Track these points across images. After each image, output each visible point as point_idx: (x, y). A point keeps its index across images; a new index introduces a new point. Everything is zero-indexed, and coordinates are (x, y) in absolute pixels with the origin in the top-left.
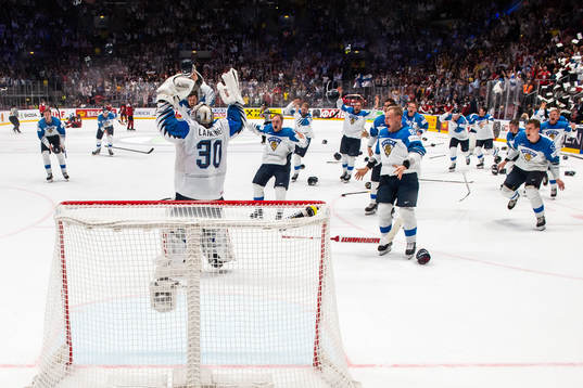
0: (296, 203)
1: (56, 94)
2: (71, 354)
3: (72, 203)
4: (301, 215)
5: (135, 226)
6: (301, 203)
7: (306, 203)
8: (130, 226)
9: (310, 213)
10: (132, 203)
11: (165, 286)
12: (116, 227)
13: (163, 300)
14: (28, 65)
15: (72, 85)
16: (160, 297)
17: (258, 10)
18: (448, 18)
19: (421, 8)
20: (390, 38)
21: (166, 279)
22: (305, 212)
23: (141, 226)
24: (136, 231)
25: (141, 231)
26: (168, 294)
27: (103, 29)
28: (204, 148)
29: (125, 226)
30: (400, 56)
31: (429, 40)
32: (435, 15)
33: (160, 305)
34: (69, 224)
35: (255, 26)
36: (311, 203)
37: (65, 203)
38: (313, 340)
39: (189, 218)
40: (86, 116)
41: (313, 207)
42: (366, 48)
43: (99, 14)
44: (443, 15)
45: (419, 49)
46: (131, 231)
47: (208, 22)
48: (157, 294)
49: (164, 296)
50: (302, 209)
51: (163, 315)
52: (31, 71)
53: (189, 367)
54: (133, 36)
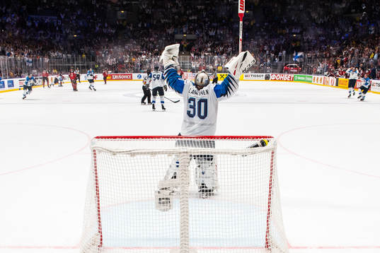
0: (253, 137)
1: (91, 63)
2: (101, 240)
3: (102, 137)
4: (257, 146)
5: (145, 153)
6: (257, 137)
7: (260, 137)
8: (141, 153)
9: (263, 144)
10: (143, 137)
11: (165, 194)
12: (132, 154)
13: (163, 203)
14: (72, 44)
15: (102, 58)
16: (162, 201)
17: (228, 8)
18: (356, 12)
19: (336, 5)
20: (317, 25)
21: (166, 189)
22: (259, 144)
23: (148, 153)
24: (145, 156)
25: (149, 156)
26: (167, 199)
27: (123, 20)
28: (192, 103)
29: (138, 153)
30: (324, 38)
32: (347, 11)
34: (100, 151)
35: (226, 18)
36: (264, 137)
37: (97, 137)
38: (265, 230)
39: (181, 147)
40: (112, 79)
41: (265, 140)
42: (301, 33)
43: (121, 10)
44: (354, 10)
45: (337, 34)
46: (142, 156)
47: (195, 15)
48: (160, 199)
49: (164, 201)
50: (258, 142)
52: (75, 48)
53: (181, 248)
54: (143, 25)
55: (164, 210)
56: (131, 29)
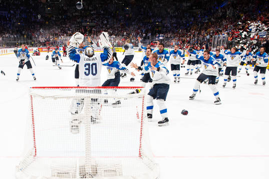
0: (131, 88)
1: (29, 41)
2: (36, 152)
3: (36, 88)
4: (134, 93)
5: (63, 97)
6: (134, 88)
7: (136, 87)
8: (61, 97)
9: (138, 92)
10: (62, 88)
11: (76, 123)
12: (55, 98)
13: (75, 129)
14: (17, 29)
15: (36, 37)
16: (74, 127)
17: (116, 6)
18: (196, 9)
19: (185, 4)
20: (171, 17)
21: (76, 120)
23: (65, 97)
24: (63, 99)
25: (65, 99)
26: (77, 126)
27: (49, 14)
28: (87, 67)
29: (59, 97)
30: (176, 25)
31: (188, 18)
32: (191, 8)
33: (74, 131)
34: (35, 96)
35: (114, 12)
36: (138, 87)
37: (33, 88)
38: (139, 146)
39: (86, 94)
40: (42, 51)
41: (139, 89)
42: (161, 22)
43: (47, 7)
44: (194, 8)
45: (184, 22)
46: (61, 99)
47: (94, 10)
48: (72, 126)
49: (76, 127)
50: (134, 90)
51: (75, 135)
52: (19, 31)
53: (86, 157)
54: (62, 17)
55: (75, 133)
56: (54, 19)
